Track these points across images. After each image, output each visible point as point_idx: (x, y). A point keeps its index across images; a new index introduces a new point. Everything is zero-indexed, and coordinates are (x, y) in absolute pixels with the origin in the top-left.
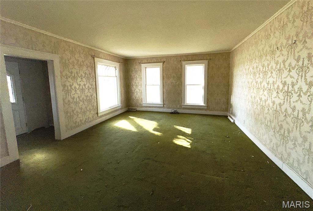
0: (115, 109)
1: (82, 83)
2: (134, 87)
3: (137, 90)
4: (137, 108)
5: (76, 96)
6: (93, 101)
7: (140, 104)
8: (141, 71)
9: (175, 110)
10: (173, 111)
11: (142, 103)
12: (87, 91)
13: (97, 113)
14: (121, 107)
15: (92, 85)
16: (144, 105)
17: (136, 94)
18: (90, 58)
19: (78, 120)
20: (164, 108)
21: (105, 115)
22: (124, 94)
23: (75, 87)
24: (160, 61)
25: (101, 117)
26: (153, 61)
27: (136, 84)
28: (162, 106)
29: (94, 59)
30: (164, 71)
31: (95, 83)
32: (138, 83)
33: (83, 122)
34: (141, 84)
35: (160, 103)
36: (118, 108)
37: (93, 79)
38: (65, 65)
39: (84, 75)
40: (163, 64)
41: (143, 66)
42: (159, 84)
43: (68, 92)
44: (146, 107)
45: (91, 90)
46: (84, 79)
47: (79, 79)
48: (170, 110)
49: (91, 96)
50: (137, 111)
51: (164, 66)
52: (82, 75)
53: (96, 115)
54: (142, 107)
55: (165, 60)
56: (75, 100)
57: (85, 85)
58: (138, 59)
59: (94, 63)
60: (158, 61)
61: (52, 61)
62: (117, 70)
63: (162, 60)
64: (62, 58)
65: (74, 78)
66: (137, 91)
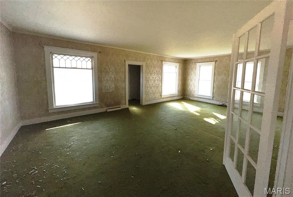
0: (173, 95)
1: (154, 77)
2: (189, 81)
3: (191, 83)
4: (190, 98)
5: (151, 84)
6: (159, 88)
7: (193, 95)
8: (196, 69)
9: (224, 103)
10: (221, 104)
11: (194, 94)
12: (156, 81)
13: (161, 96)
14: (177, 95)
15: (159, 78)
16: (195, 96)
17: (190, 86)
18: (160, 62)
19: (151, 97)
20: (213, 101)
21: (166, 98)
22: (181, 86)
23: (151, 79)
24: (213, 60)
25: (163, 98)
26: (206, 61)
27: (191, 79)
28: (212, 98)
29: (162, 62)
30: (216, 69)
31: (161, 77)
32: (193, 78)
33: (153, 99)
34: (195, 79)
35: (210, 96)
36: (175, 95)
37: (161, 74)
38: (147, 66)
39: (156, 72)
40: (215, 63)
41: (198, 65)
42: (211, 79)
43: (147, 81)
44: (197, 97)
45: (158, 81)
46: (156, 75)
47: (153, 75)
48: (218, 103)
49: (159, 84)
50: (190, 100)
51: (216, 65)
52: (155, 72)
53: (160, 96)
54: (194, 97)
55: (217, 59)
56: (150, 86)
57: (156, 78)
58: (194, 59)
59: (162, 64)
60: (211, 60)
61: (143, 65)
62: (177, 69)
63: (215, 60)
64: (146, 63)
65: (151, 74)
66: (191, 85)
